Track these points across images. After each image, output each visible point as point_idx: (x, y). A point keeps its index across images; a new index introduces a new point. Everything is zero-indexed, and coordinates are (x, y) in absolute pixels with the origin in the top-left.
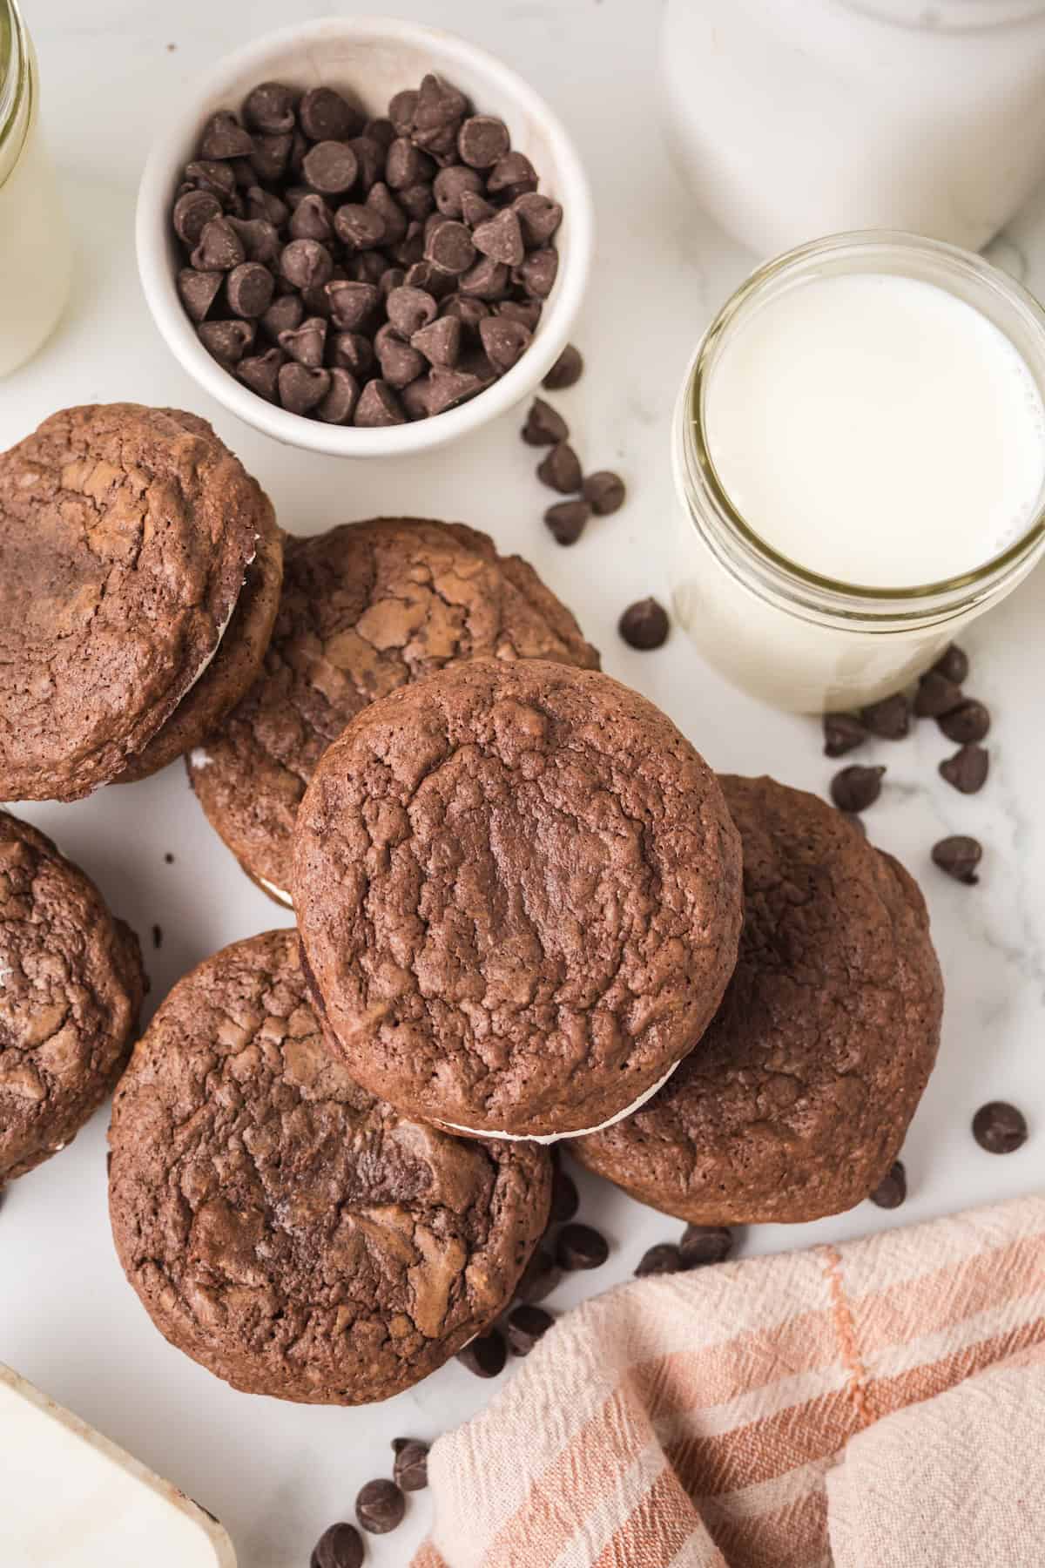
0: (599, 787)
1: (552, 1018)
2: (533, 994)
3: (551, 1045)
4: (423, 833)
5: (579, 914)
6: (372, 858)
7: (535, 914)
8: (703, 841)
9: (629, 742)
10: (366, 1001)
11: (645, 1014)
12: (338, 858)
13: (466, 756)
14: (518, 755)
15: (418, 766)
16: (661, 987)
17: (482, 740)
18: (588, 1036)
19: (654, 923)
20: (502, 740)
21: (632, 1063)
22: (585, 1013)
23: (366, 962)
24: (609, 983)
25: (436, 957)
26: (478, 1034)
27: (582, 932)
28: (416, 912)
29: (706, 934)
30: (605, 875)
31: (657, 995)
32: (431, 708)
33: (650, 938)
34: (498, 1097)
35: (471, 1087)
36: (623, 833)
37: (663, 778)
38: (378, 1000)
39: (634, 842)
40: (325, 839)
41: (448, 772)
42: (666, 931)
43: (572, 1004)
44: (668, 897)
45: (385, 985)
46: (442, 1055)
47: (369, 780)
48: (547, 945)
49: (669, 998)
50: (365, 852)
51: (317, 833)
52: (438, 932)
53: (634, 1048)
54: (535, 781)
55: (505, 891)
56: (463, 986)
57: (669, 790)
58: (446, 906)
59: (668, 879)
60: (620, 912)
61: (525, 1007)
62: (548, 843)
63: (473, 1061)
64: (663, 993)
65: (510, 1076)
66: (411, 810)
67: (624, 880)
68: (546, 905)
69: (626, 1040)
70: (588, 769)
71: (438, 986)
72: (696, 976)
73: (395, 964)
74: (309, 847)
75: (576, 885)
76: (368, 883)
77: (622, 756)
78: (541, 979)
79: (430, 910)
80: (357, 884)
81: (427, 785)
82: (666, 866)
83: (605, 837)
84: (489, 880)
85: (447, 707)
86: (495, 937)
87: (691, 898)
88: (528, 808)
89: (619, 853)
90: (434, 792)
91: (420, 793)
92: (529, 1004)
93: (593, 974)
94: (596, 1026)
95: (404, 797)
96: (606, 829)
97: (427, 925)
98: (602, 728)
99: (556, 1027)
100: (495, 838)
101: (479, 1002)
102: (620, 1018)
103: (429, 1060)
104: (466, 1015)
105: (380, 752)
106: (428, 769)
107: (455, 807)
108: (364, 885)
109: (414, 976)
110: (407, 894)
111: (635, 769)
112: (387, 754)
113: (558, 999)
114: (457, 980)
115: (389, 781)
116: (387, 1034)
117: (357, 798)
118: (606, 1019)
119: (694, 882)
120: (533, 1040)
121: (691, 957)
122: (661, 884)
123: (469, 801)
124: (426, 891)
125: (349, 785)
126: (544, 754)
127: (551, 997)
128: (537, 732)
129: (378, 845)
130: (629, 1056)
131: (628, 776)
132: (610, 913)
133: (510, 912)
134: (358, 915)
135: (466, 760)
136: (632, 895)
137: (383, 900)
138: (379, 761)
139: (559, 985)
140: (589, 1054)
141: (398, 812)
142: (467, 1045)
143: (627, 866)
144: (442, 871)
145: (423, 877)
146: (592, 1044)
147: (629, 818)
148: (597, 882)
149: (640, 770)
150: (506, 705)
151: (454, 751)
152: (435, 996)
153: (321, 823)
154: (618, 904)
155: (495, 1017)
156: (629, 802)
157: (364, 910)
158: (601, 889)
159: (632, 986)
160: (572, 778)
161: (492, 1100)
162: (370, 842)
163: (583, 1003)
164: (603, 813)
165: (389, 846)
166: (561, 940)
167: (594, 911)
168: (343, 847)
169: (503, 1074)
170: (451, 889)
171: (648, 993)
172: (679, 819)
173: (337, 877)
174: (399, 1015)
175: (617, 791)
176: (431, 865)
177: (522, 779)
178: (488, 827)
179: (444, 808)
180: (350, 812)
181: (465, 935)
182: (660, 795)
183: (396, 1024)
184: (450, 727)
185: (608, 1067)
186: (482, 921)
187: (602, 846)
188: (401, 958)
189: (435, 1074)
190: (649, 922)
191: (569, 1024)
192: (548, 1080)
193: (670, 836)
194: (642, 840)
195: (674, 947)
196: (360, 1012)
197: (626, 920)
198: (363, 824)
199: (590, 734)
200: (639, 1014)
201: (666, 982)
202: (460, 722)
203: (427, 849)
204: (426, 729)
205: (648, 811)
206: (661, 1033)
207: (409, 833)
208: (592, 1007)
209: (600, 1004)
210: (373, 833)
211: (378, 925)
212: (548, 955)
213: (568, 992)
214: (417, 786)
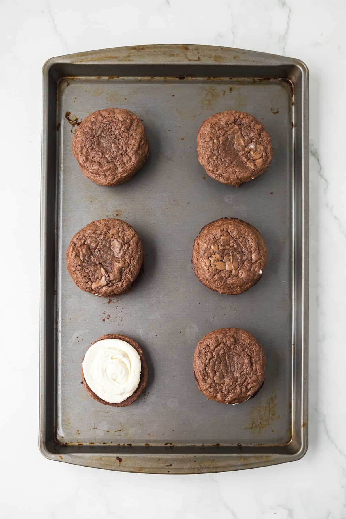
0: (244, 350)
1: (236, 387)
2: (233, 383)
3: (235, 391)
4: (215, 358)
5: (240, 371)
6: (207, 361)
7: (233, 369)
8: (260, 358)
9: (248, 343)
10: (206, 384)
11: (250, 387)
12: (201, 361)
13: (222, 345)
14: (230, 345)
15: (214, 347)
16: (253, 382)
17: (225, 342)
18: (241, 390)
19: (252, 372)
20: (228, 342)
21: (248, 394)
22: (241, 386)
23: (206, 378)
24: (245, 382)
25: (217, 377)
26: (224, 389)
27: (241, 374)
28: (214, 370)
29: (260, 374)
30: (244, 364)
31: (252, 384)
32: (216, 337)
33: (251, 374)
34: (227, 399)
35: (223, 398)
36: (247, 358)
37: (254, 348)
38: (208, 384)
39: (249, 359)
40: (199, 358)
41: (219, 348)
42: (254, 373)
43: (239, 385)
44: (254, 368)
45: (209, 381)
46: (218, 393)
47: (206, 349)
48: (235, 375)
49: (254, 384)
50: (206, 361)
51: (198, 357)
52: (217, 373)
53: (248, 392)
54: (233, 349)
55: (228, 367)
56: (221, 382)
57: (255, 350)
58: (219, 369)
59: (254, 365)
60: (247, 370)
61: (231, 385)
62: (235, 359)
63: (223, 394)
64: (253, 383)
65: (229, 396)
66: (213, 354)
67: (247, 365)
68: (235, 368)
69: (247, 390)
70: (242, 347)
71: (218, 382)
72: (259, 381)
73: (211, 379)
74: (197, 359)
75: (239, 366)
76: (206, 365)
77: (247, 345)
78: (234, 381)
79: (216, 370)
80: (205, 366)
81: (216, 349)
82: (254, 363)
83: (244, 358)
84: (226, 365)
85: (219, 337)
86: (226, 374)
87: (258, 368)
88: (232, 353)
89: (247, 361)
90: (217, 351)
91: (215, 351)
92: (232, 385)
93: (242, 380)
94: (243, 388)
95: (212, 351)
96: (244, 357)
97: (216, 372)
98: (244, 340)
99: (236, 389)
100: (227, 358)
101: (224, 385)
102: (246, 387)
103: (216, 394)
104: (222, 386)
105: (208, 344)
106: (216, 347)
107: (220, 353)
108: (206, 366)
109: (214, 380)
110: (213, 367)
111: (249, 347)
112: (209, 344)
113: (237, 384)
114: (221, 381)
115: (210, 349)
116: (210, 390)
117: (205, 352)
118: (244, 387)
119: (258, 365)
120: (233, 391)
121: (258, 378)
122: (253, 366)
123: (223, 352)
124: (216, 367)
125: (203, 349)
126: (235, 345)
127: (236, 384)
128: (234, 341)
129: (208, 359)
130: (247, 393)
131: (248, 348)
132: (245, 370)
133: (229, 370)
134: (205, 370)
135: (222, 346)
136: (249, 368)
137: (209, 368)
138: (208, 345)
139: (237, 382)
140: (241, 393)
141: (211, 354)
142: (222, 391)
143: (248, 363)
144: (218, 363)
145: (215, 364)
146: (242, 391)
147: (248, 355)
148: (243, 365)
149: (250, 347)
150: (228, 337)
151: (220, 344)
152: (217, 383)
153: (199, 355)
154: (246, 369)
155: (227, 387)
156: (248, 352)
157: (206, 370)
158: (244, 366)
159: (248, 382)
160: (239, 349)
161: (226, 400)
162: (207, 359)
163: (241, 385)
164: (244, 354)
165: (210, 359)
166: (237, 374)
167: (242, 370)
168: (202, 359)
169: (228, 396)
170: (220, 367)
171: (251, 383)
172: (256, 355)
173: (201, 364)
174: (211, 387)
175: (246, 350)
176: (216, 363)
177: (231, 349)
178: (226, 357)
179: (218, 353)
180: (203, 354)
181: (222, 374)
182: (253, 351)
183: (211, 388)
184: (220, 340)
185: (244, 394)
186: (225, 371)
187: (244, 360)
188: (212, 378)
189: (217, 396)
190: (251, 372)
191: (238, 388)
192: (235, 397)
193: (255, 358)
194: (250, 359)
195: (255, 376)
196: (205, 386)
197: (248, 372)
198: (206, 356)
199: (242, 341)
200: (249, 386)
201: (254, 381)
202: (221, 339)
203: (216, 360)
204: (216, 341)
205: (251, 354)
206: (253, 389)
207: (213, 357)
208: (242, 385)
209: (243, 385)
210: (207, 357)
211: (208, 372)
212: (235, 377)
213: (238, 383)
214: (214, 350)
